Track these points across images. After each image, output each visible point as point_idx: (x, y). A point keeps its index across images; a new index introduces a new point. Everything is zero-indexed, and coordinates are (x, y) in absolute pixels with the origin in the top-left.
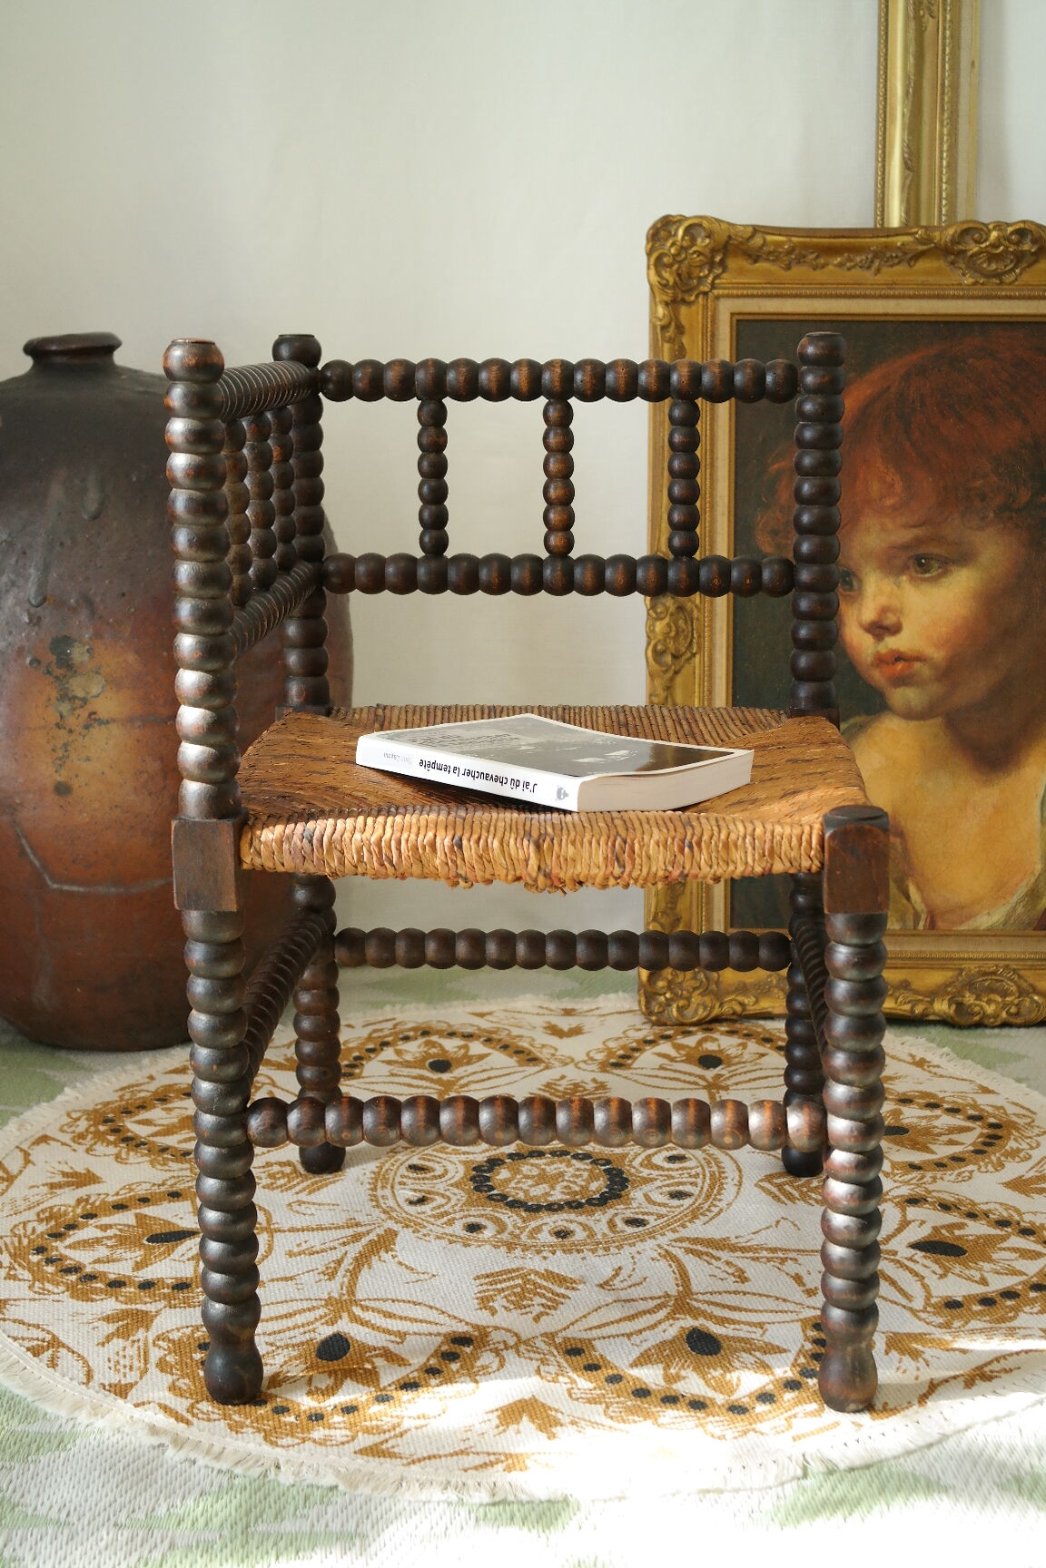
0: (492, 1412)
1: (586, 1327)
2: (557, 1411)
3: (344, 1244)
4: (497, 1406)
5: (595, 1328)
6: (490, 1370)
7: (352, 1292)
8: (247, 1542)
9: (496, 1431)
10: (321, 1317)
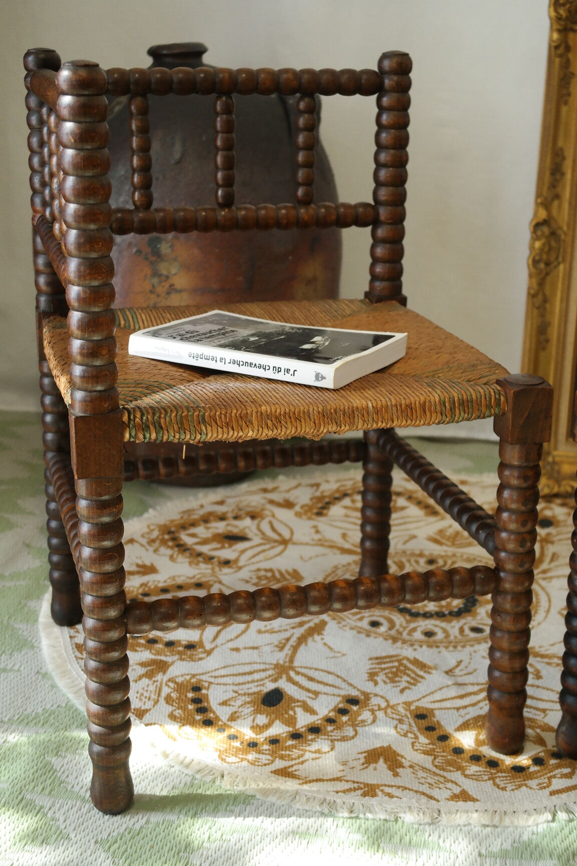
0: (361, 753)
1: (432, 700)
2: (402, 757)
3: (293, 628)
4: (366, 750)
5: (438, 701)
6: (366, 723)
7: (291, 661)
8: (193, 825)
9: (362, 767)
10: (270, 676)
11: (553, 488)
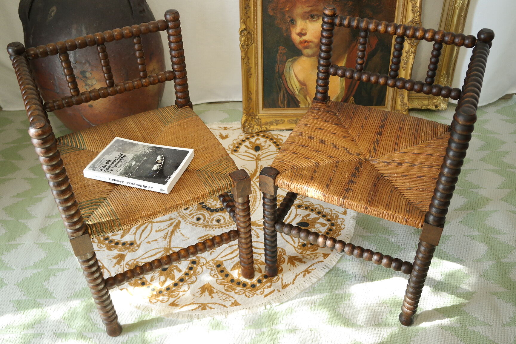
0: (199, 289)
1: (222, 256)
2: (213, 288)
3: (168, 227)
4: (201, 287)
5: (224, 257)
6: (200, 273)
7: (170, 245)
9: (200, 295)
11: (259, 129)
